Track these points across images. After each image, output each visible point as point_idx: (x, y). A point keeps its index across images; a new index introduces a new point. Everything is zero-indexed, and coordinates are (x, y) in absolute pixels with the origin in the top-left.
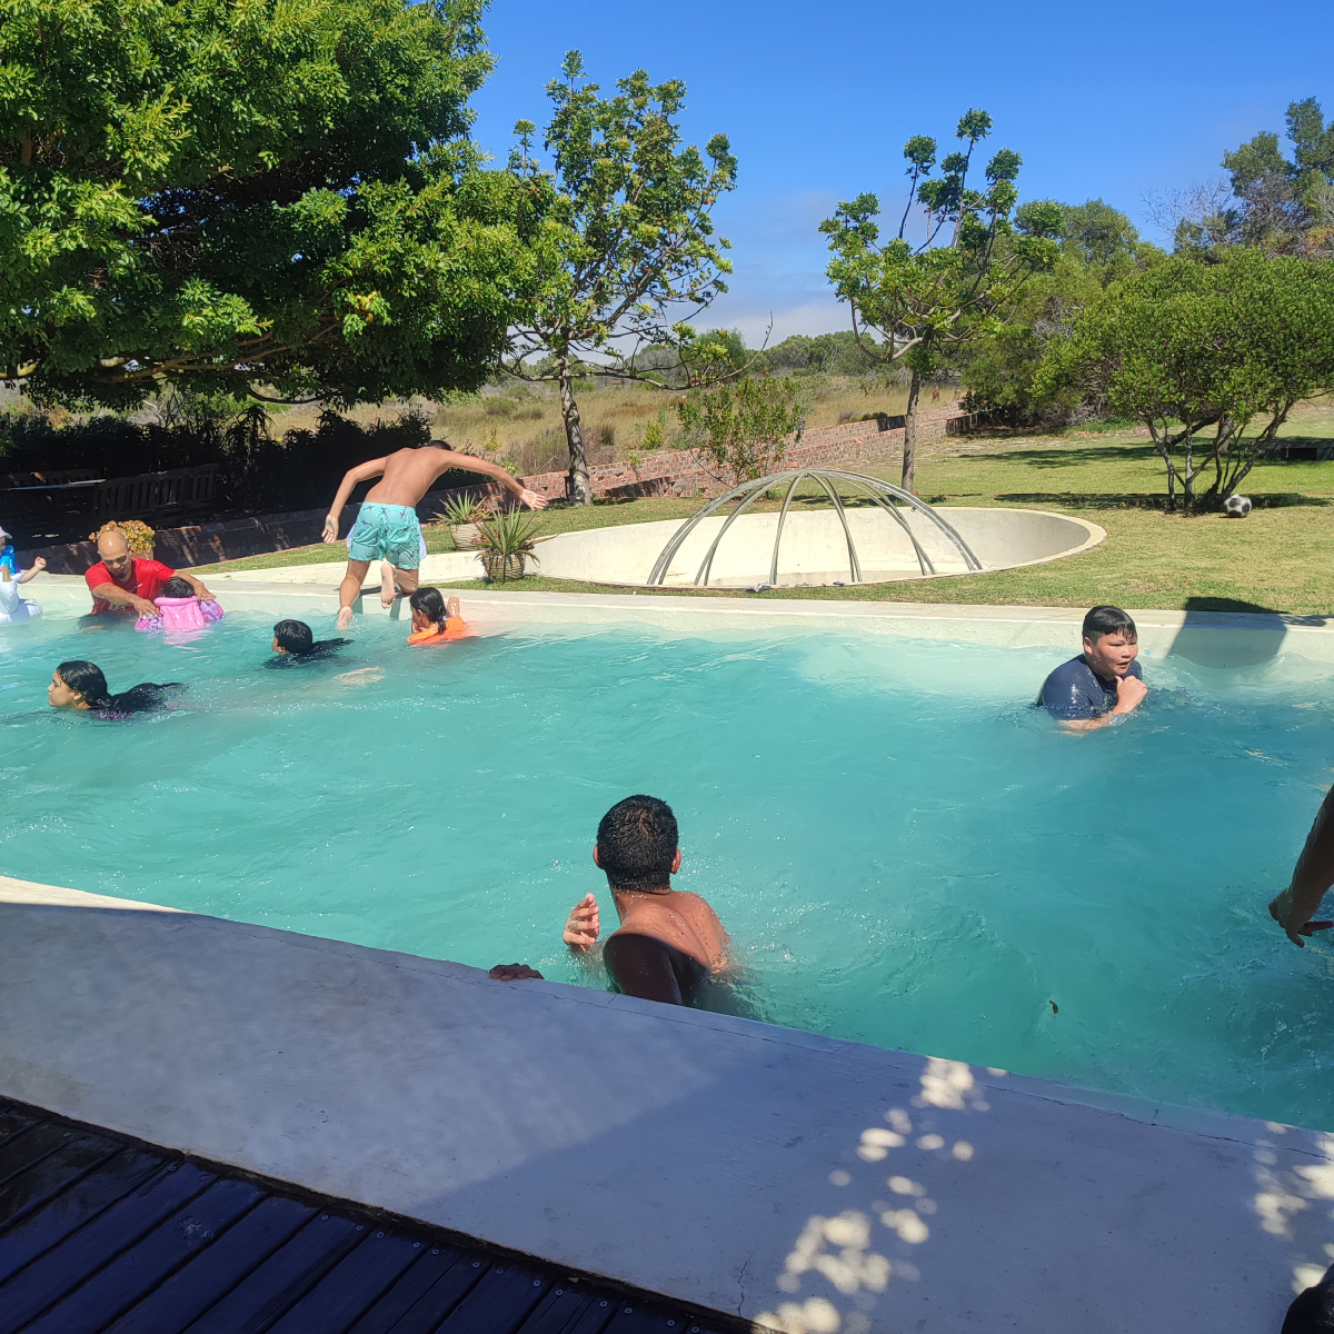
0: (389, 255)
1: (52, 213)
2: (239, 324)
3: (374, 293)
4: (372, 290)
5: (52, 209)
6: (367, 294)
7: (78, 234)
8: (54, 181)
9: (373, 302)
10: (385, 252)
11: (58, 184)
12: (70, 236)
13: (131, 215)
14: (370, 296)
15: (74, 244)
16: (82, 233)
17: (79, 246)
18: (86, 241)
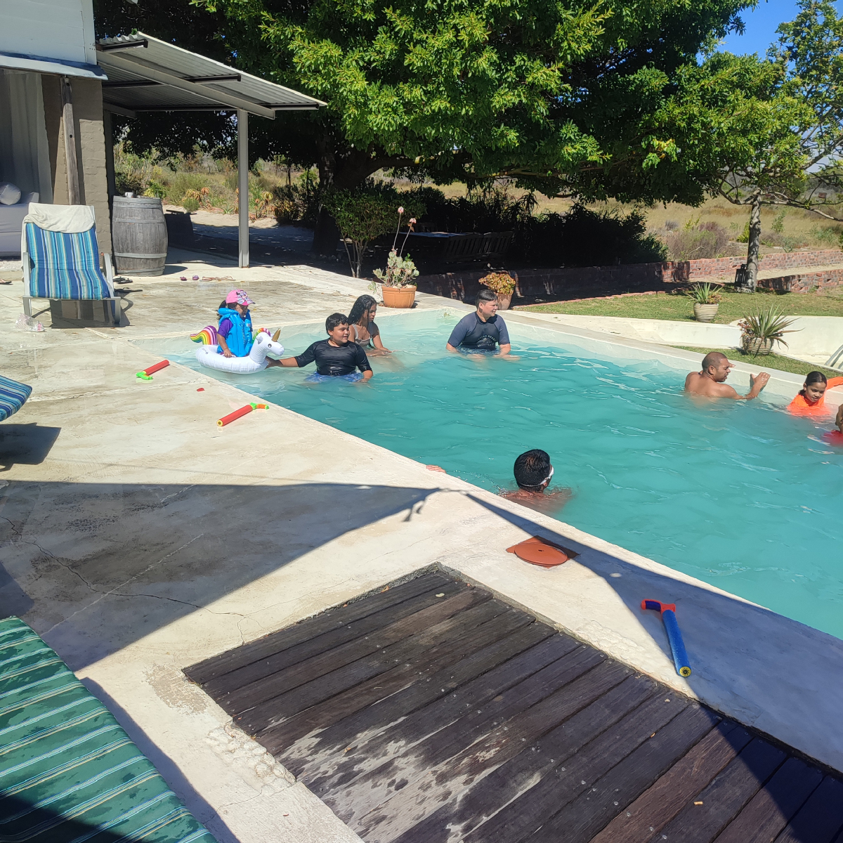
0: (688, 116)
1: (509, 80)
2: (590, 155)
3: (671, 140)
4: (669, 138)
5: (511, 76)
6: (665, 140)
7: (522, 94)
8: (516, 57)
9: (668, 146)
10: (686, 114)
11: (518, 60)
12: (517, 95)
13: (556, 83)
14: (668, 142)
15: (518, 99)
16: (524, 93)
17: (521, 101)
18: (527, 98)
